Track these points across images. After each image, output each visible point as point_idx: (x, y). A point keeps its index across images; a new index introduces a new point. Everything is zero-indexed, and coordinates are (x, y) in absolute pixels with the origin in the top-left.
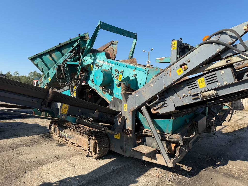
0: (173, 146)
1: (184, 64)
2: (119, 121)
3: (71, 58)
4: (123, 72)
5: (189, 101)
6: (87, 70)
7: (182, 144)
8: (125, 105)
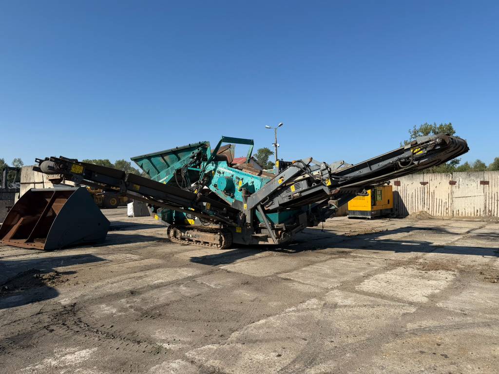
0: (279, 232)
1: (282, 177)
2: (240, 217)
3: (191, 163)
4: (242, 179)
5: (286, 200)
6: (210, 176)
7: (284, 229)
8: (245, 205)
